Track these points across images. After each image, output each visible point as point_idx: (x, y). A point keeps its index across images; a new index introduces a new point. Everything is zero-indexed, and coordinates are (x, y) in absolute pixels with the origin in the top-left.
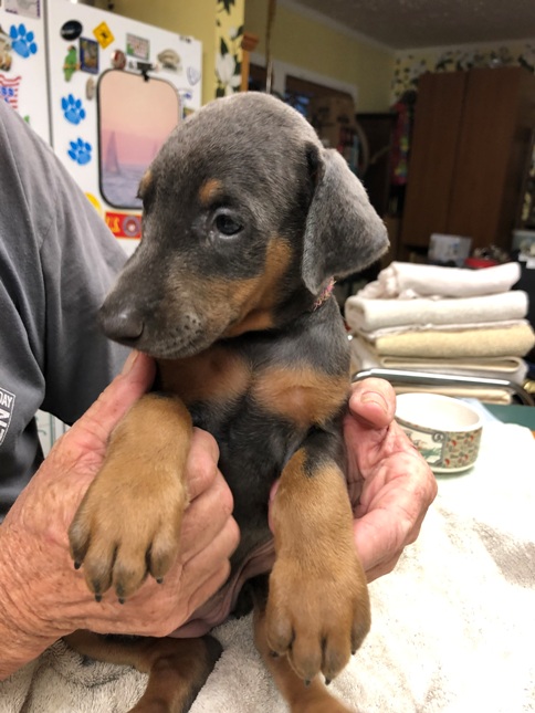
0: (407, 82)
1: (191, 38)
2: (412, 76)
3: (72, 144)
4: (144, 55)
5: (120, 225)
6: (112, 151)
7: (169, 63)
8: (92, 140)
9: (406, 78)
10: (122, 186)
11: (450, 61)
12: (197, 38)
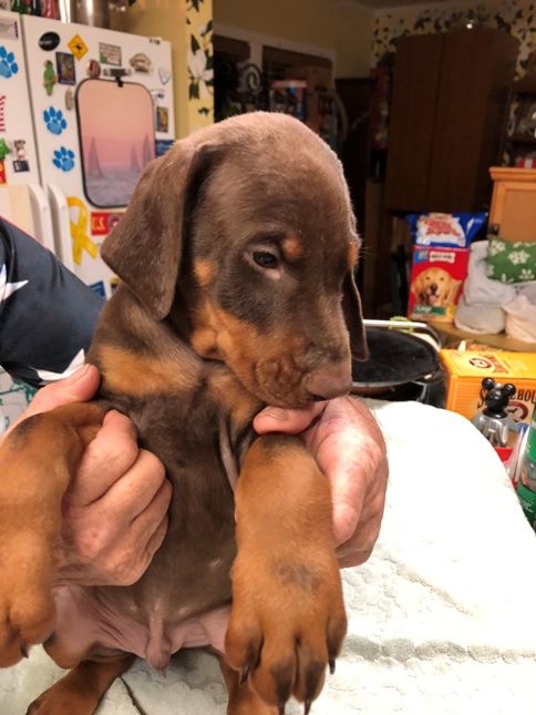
1: (159, 39)
2: (391, 36)
3: (56, 153)
4: (117, 62)
5: (105, 223)
6: (94, 156)
7: (141, 66)
9: (386, 38)
11: (428, 20)
12: (165, 39)
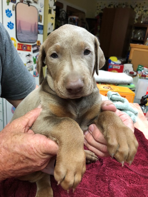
0: (100, 10)
3: (8, 23)
5: (21, 47)
6: (20, 26)
7: (35, 1)
8: (14, 22)
10: (22, 36)
11: (112, 5)
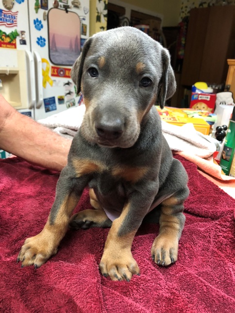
2: (188, 10)
3: (38, 38)
4: (66, 2)
5: (57, 71)
6: (54, 42)
7: (76, 5)
9: (186, 10)
11: (205, 3)
